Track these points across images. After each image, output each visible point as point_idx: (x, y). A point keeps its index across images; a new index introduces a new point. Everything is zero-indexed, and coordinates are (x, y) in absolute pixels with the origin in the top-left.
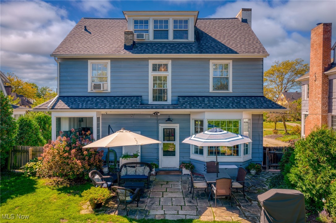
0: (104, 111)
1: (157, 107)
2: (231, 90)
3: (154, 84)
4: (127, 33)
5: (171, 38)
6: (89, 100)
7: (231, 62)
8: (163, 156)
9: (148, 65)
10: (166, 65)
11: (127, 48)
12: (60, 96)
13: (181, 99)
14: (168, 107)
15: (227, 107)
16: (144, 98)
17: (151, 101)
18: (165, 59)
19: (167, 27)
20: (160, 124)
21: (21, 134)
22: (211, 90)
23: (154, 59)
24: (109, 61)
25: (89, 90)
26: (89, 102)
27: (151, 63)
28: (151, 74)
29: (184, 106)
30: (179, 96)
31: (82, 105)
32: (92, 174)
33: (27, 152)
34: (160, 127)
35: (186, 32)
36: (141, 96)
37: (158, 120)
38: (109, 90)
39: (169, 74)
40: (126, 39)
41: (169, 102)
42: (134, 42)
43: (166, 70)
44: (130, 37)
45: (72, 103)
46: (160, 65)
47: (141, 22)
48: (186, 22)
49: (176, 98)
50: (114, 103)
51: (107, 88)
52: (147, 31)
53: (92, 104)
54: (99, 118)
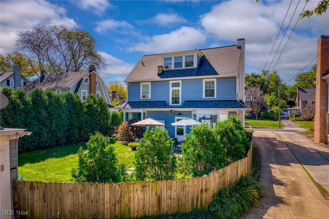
0: (148, 109)
1: (174, 107)
2: (215, 97)
3: (173, 94)
4: (159, 67)
5: (184, 67)
6: (140, 104)
7: (216, 79)
8: (177, 135)
9: (169, 84)
10: (179, 83)
11: (159, 75)
12: (128, 102)
13: (186, 102)
14: (180, 107)
15: (209, 107)
16: (167, 102)
17: (171, 104)
18: (178, 80)
19: (182, 60)
20: (175, 117)
21: (113, 121)
22: (204, 97)
23: (172, 80)
24: (150, 83)
25: (141, 99)
26: (140, 105)
27: (171, 82)
28: (171, 89)
29: (186, 106)
30: (185, 101)
31: (137, 106)
32: (134, 138)
33: (114, 129)
34: (175, 118)
35: (192, 62)
36: (166, 101)
37: (174, 114)
38: (150, 98)
39: (180, 88)
40: (159, 70)
41: (180, 104)
42: (163, 71)
43: (179, 86)
44: (161, 69)
45: (133, 105)
46: (176, 83)
47: (168, 59)
48: (192, 56)
49: (184, 102)
50: (151, 105)
51: (149, 97)
52: (171, 64)
53: (141, 106)
54: (145, 113)
